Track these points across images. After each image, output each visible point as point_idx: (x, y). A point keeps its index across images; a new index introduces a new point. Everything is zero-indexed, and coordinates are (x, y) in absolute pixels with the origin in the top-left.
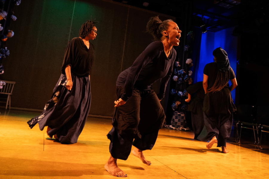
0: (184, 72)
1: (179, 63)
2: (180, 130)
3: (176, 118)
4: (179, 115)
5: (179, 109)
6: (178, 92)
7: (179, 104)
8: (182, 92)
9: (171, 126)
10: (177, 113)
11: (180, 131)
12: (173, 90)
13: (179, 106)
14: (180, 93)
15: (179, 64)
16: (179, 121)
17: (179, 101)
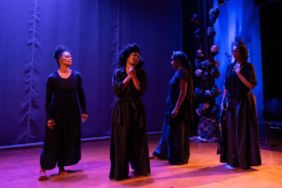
0: (210, 63)
1: (201, 51)
2: (213, 142)
3: (205, 126)
4: (209, 122)
5: (207, 113)
6: (204, 91)
7: (207, 107)
8: (211, 90)
9: (199, 138)
10: (205, 119)
11: (214, 144)
12: (197, 89)
13: (207, 109)
14: (208, 92)
15: (202, 53)
16: (209, 129)
17: (207, 103)
